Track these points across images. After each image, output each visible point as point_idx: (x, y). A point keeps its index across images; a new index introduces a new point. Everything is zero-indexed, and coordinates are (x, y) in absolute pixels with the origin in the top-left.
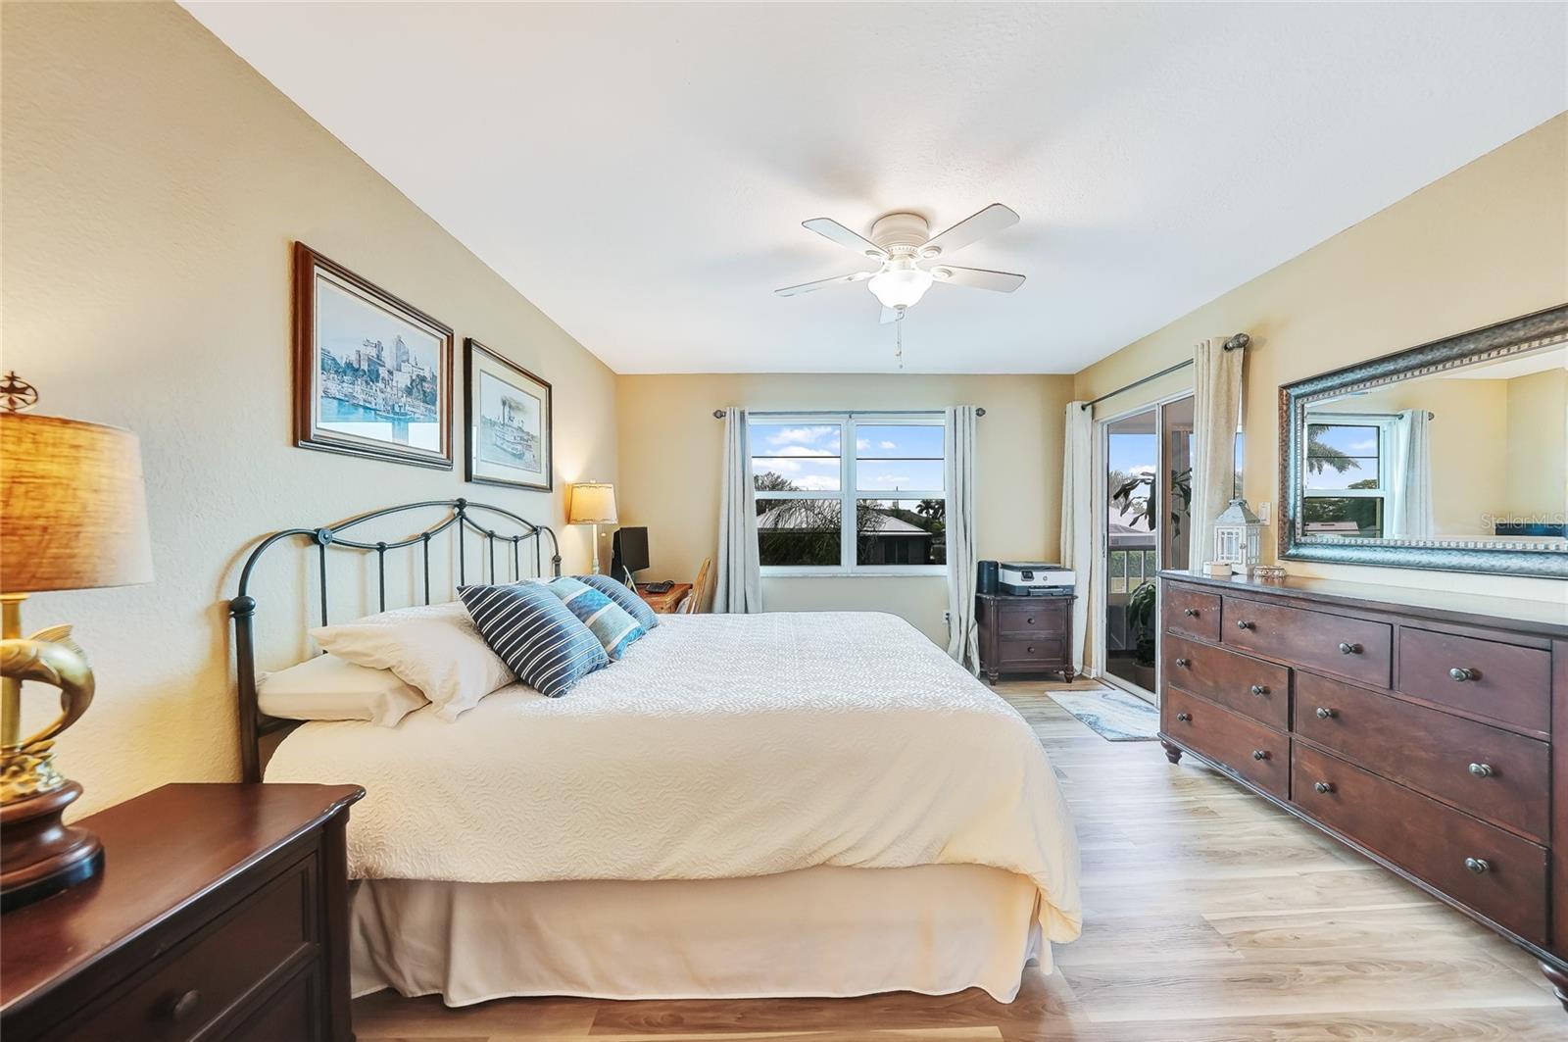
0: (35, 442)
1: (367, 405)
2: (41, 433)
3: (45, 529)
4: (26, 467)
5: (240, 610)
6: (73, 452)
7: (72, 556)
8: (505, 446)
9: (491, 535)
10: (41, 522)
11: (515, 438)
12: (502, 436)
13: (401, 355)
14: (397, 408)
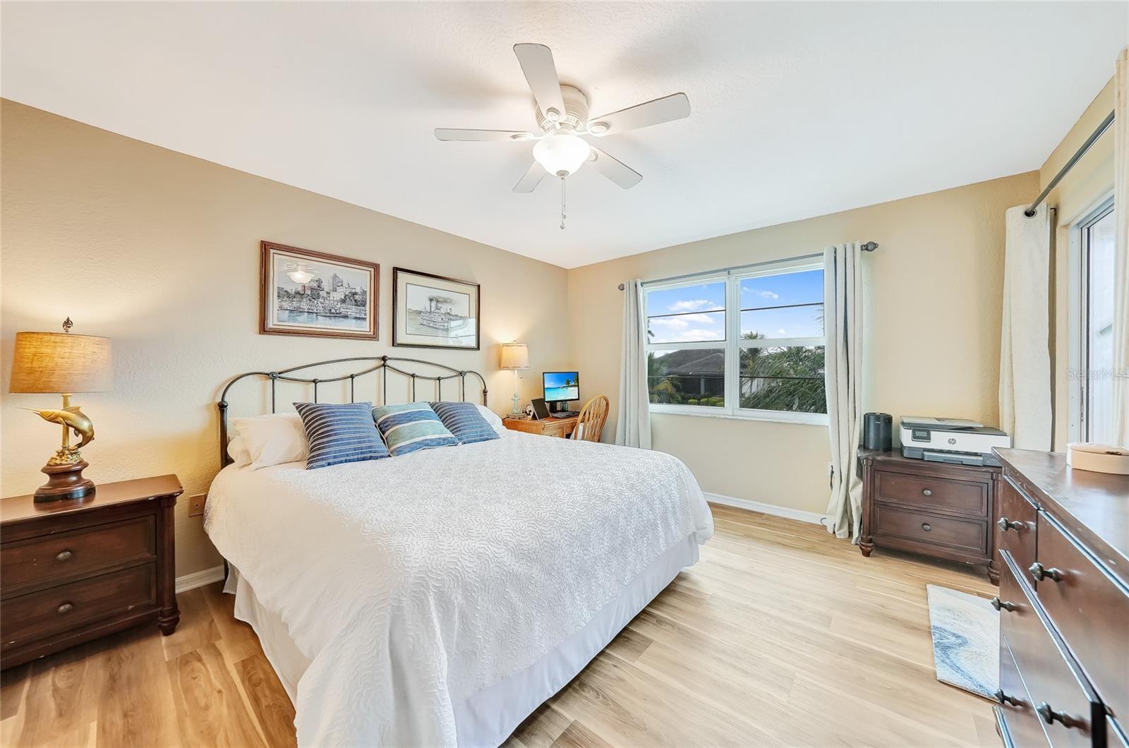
0: (41, 341)
1: (310, 311)
2: (43, 338)
3: (41, 371)
4: (38, 350)
5: (222, 407)
6: (54, 344)
7: (50, 381)
8: (431, 325)
9: (413, 376)
10: (41, 369)
11: (442, 319)
12: (428, 319)
13: (337, 283)
14: (333, 311)
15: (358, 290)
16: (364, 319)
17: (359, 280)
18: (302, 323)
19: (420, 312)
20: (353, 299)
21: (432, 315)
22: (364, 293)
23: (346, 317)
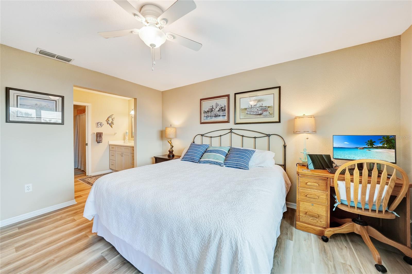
1: (211, 116)
8: (252, 113)
9: (243, 136)
11: (258, 110)
12: (249, 111)
13: (217, 105)
14: (216, 115)
15: (223, 106)
16: (225, 116)
17: (223, 102)
18: (209, 120)
19: (246, 109)
20: (222, 109)
21: (252, 108)
22: (225, 106)
23: (220, 116)
